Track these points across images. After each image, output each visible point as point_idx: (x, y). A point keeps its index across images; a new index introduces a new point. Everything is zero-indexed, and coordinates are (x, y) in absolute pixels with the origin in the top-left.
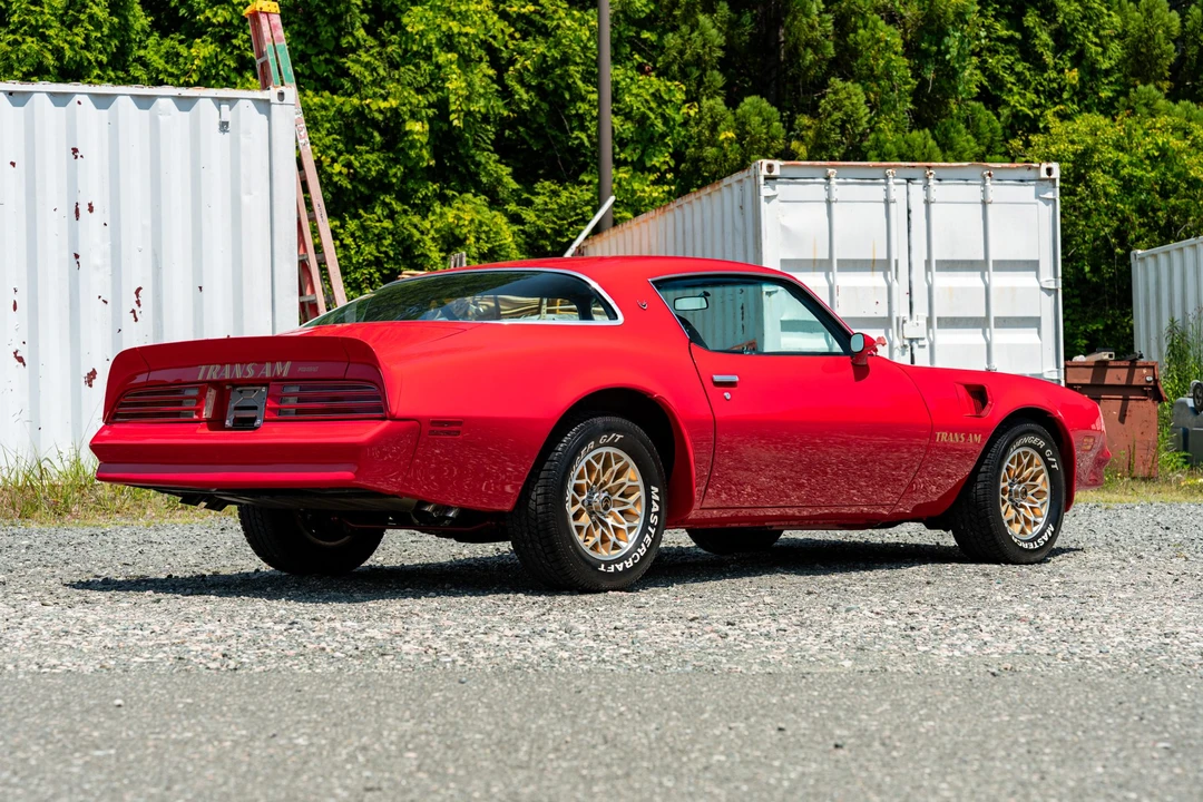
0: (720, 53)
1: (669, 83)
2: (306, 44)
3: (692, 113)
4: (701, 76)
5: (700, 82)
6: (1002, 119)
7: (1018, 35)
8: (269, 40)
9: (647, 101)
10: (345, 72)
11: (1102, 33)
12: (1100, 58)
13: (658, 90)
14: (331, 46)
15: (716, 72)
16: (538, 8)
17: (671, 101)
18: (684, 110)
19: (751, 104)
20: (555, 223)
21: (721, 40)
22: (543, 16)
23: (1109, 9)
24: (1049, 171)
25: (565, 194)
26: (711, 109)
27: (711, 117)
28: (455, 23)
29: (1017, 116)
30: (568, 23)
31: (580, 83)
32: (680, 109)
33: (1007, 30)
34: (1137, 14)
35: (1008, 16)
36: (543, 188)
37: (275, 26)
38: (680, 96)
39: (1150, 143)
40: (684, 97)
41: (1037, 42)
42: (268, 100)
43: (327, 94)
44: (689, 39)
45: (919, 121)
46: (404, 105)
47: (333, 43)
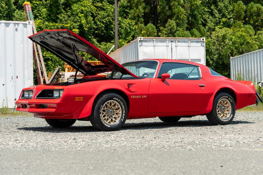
0: (143, 14)
1: (131, 21)
2: (50, 12)
3: (136, 27)
4: (138, 19)
5: (138, 20)
6: (206, 29)
7: (210, 11)
8: (28, 10)
9: (126, 25)
10: (58, 18)
11: (228, 10)
12: (228, 15)
13: (129, 22)
14: (56, 13)
15: (142, 18)
16: (102, 4)
17: (132, 25)
18: (135, 27)
19: (149, 25)
20: (105, 51)
21: (143, 11)
22: (104, 6)
23: (230, 5)
24: (203, 39)
25: (108, 45)
26: (141, 26)
27: (141, 28)
28: (83, 8)
29: (210, 28)
30: (109, 8)
31: (112, 21)
32: (134, 26)
33: (208, 9)
34: (236, 6)
35: (208, 6)
36: (103, 44)
37: (29, 7)
38: (134, 24)
39: (238, 34)
40: (135, 24)
41: (214, 12)
42: (26, 24)
43: (54, 23)
44: (136, 11)
45: (187, 29)
46: (71, 25)
47: (56, 12)
